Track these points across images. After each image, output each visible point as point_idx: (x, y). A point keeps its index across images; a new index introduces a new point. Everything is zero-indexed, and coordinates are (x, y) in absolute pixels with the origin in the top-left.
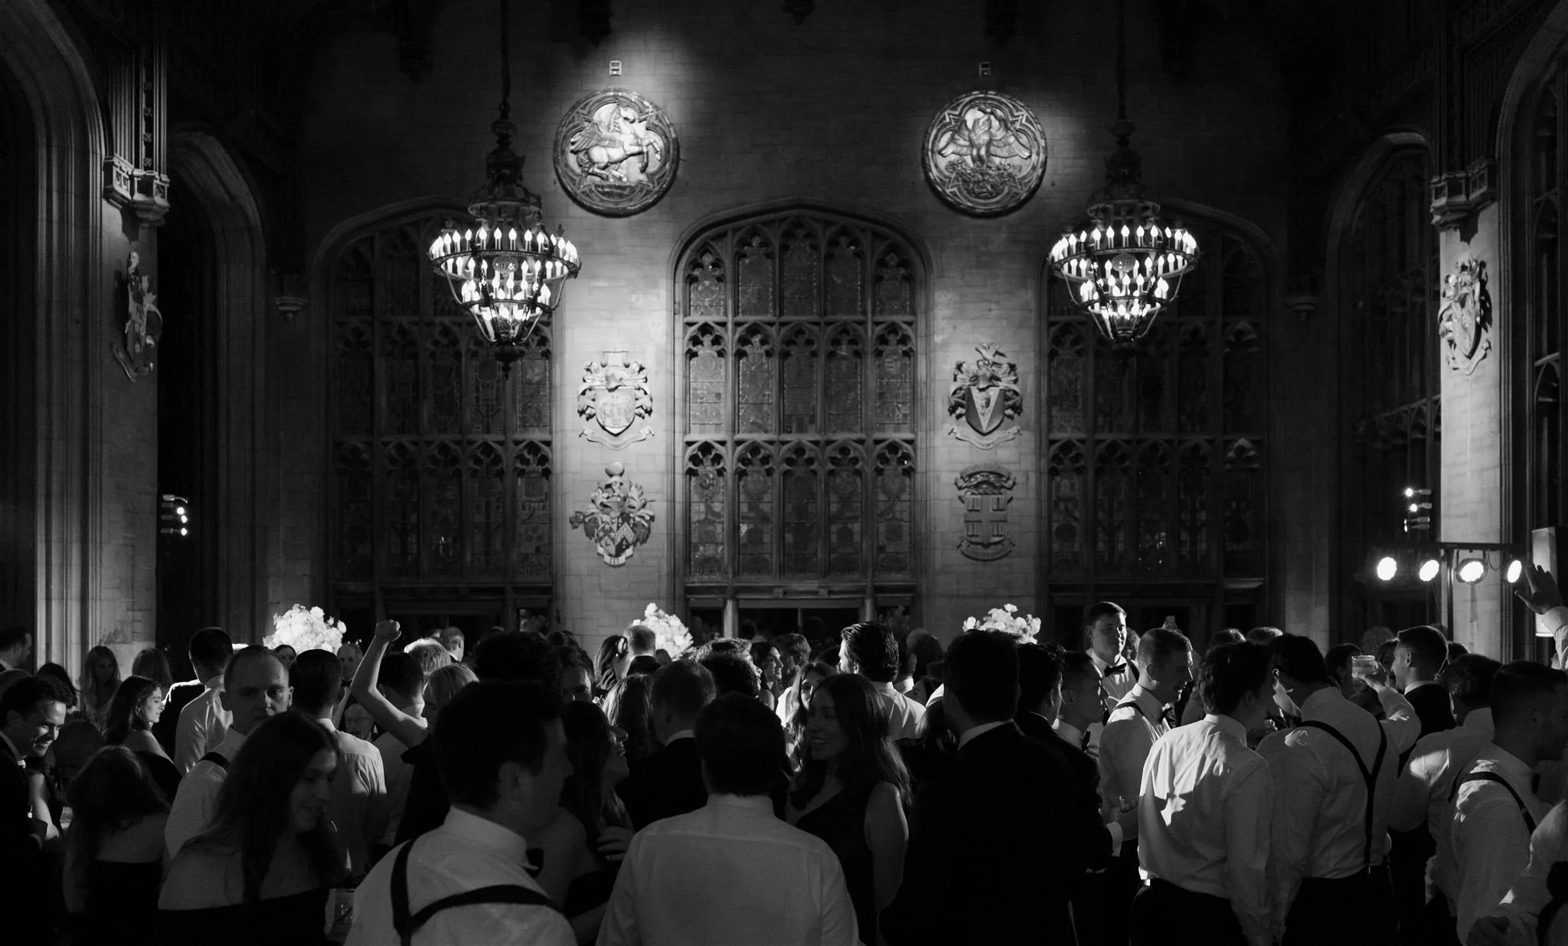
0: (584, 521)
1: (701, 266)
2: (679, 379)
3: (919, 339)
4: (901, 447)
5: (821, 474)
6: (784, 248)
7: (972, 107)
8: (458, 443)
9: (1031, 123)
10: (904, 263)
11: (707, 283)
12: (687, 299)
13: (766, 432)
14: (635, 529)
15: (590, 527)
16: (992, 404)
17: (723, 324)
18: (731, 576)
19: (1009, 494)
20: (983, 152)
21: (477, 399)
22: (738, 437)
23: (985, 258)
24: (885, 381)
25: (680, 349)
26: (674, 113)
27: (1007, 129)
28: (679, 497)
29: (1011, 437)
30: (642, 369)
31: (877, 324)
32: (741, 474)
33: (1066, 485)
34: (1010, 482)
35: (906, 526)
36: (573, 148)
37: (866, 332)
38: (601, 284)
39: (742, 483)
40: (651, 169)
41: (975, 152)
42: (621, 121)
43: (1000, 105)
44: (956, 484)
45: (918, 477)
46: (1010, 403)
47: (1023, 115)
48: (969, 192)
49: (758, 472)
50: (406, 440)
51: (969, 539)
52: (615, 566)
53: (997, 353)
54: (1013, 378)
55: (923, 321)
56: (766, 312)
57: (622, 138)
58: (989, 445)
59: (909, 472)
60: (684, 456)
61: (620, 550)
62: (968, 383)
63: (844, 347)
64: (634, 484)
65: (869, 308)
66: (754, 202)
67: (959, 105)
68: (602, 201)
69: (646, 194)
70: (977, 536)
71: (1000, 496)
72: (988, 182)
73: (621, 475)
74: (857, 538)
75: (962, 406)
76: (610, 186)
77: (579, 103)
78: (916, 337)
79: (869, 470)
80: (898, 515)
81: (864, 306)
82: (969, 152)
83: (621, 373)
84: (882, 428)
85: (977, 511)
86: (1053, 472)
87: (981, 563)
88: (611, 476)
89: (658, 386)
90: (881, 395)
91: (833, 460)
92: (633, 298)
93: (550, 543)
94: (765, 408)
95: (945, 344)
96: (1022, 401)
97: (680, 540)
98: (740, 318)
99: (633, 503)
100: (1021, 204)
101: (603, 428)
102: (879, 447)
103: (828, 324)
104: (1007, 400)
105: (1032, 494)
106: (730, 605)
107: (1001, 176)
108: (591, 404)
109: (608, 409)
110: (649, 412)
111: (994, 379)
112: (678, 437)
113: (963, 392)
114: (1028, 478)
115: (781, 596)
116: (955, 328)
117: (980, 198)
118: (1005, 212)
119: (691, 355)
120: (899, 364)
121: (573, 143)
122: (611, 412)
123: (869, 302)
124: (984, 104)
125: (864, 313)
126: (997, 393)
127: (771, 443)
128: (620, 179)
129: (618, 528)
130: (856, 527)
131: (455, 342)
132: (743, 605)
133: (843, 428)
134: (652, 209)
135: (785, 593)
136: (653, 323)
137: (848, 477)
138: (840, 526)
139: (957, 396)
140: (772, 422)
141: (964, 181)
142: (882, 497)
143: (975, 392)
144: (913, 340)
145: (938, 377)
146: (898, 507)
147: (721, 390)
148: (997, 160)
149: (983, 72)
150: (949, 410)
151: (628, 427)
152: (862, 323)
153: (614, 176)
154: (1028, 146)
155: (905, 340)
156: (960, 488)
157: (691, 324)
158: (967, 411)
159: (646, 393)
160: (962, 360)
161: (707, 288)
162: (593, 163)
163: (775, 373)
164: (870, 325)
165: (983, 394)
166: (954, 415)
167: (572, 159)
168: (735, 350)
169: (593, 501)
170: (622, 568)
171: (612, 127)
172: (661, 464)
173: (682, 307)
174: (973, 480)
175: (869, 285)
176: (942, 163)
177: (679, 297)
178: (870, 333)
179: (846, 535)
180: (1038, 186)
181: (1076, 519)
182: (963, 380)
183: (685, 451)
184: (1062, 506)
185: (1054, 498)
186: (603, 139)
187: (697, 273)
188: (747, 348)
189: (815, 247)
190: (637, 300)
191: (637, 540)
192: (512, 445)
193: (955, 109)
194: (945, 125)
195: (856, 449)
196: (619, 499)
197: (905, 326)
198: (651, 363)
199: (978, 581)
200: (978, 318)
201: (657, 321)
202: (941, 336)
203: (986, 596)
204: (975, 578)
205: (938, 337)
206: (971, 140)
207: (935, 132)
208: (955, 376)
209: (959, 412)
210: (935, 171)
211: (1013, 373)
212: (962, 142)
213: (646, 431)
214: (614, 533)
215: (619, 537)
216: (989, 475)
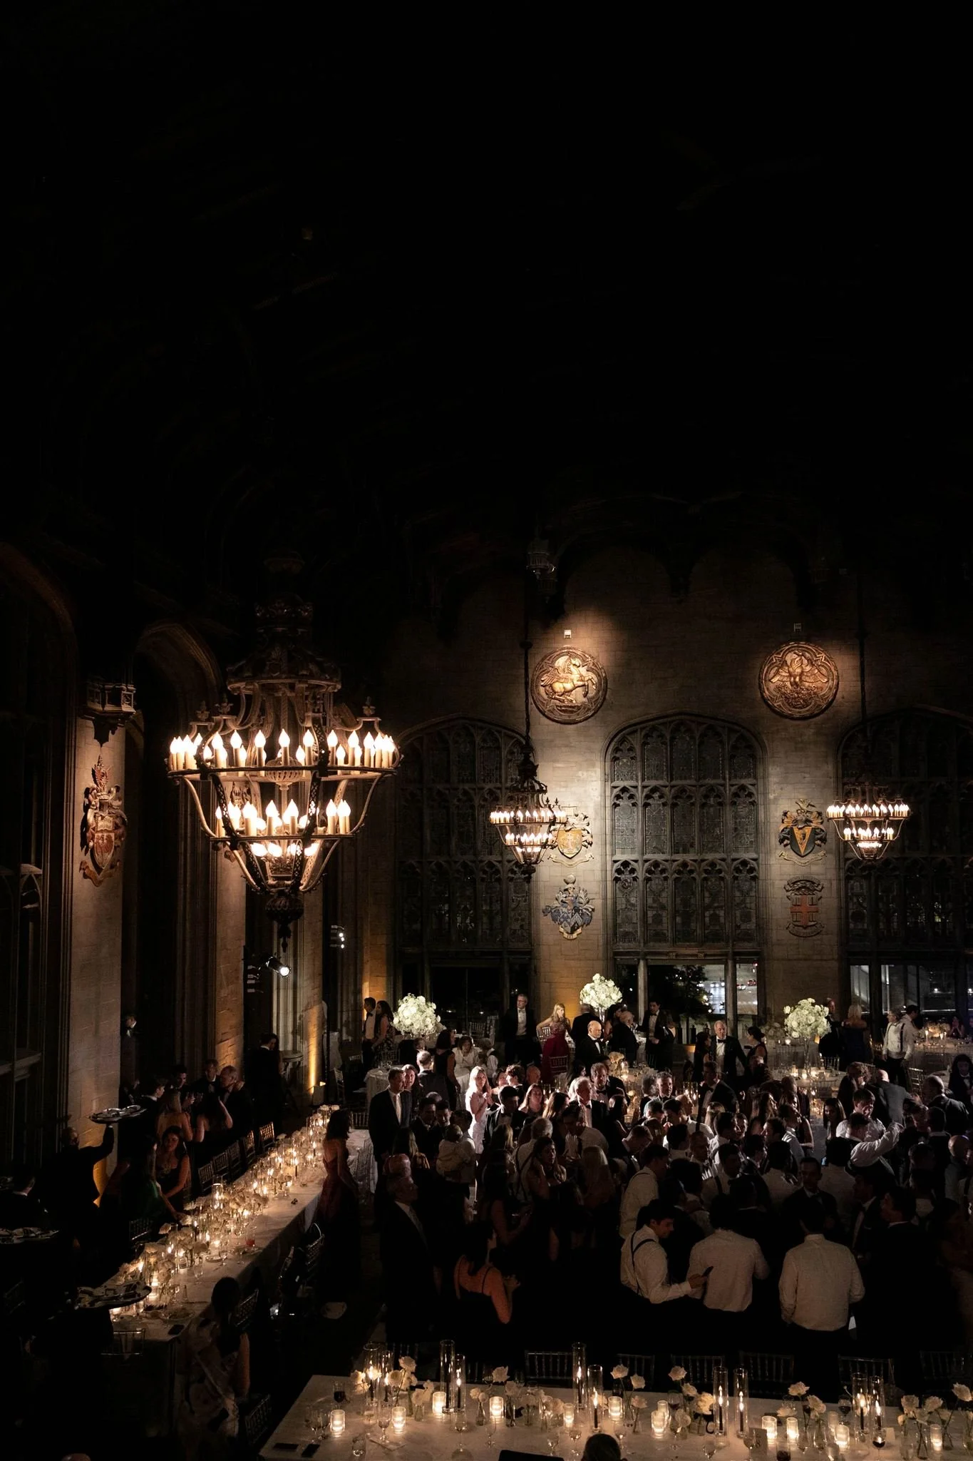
0: (551, 911)
1: (621, 750)
2: (608, 822)
3: (759, 795)
4: (749, 863)
5: (699, 881)
6: (673, 739)
7: (790, 652)
8: (473, 862)
9: (827, 661)
10: (750, 747)
11: (625, 760)
12: (612, 770)
13: (663, 853)
14: (582, 917)
15: (555, 915)
16: (807, 837)
17: (636, 787)
18: (642, 945)
19: (819, 894)
20: (797, 679)
21: (484, 833)
22: (646, 857)
23: (800, 745)
24: (738, 821)
25: (609, 803)
26: (603, 660)
27: (813, 665)
28: (609, 895)
29: (820, 858)
30: (586, 817)
31: (732, 785)
32: (648, 880)
33: (856, 885)
34: (820, 887)
35: (753, 911)
36: (542, 684)
37: (725, 790)
38: (560, 765)
39: (648, 885)
40: (590, 695)
41: (792, 679)
42: (571, 666)
43: (808, 650)
44: (784, 888)
45: (761, 882)
46: (819, 836)
47: (822, 656)
48: (789, 705)
49: (659, 878)
50: (442, 860)
51: (793, 922)
52: (571, 940)
53: (809, 804)
54: (820, 821)
55: (762, 784)
56: (662, 779)
57: (573, 676)
58: (805, 863)
59: (755, 878)
60: (612, 870)
61: (573, 930)
62: (791, 825)
63: (712, 799)
64: (582, 888)
65: (727, 776)
66: (654, 712)
67: (781, 651)
68: (561, 715)
69: (587, 711)
70: (798, 921)
71: (812, 895)
72: (802, 698)
73: (574, 883)
74: (722, 920)
75: (788, 838)
76: (564, 706)
77: (546, 657)
78: (758, 793)
79: (729, 878)
80: (748, 906)
81: (724, 773)
82: (788, 680)
83: (573, 820)
84: (737, 850)
85: (799, 905)
86: (848, 878)
88: (568, 884)
89: (595, 827)
90: (736, 829)
91: (706, 871)
92: (580, 772)
93: (530, 923)
94: (663, 838)
95: (776, 799)
96: (827, 834)
97: (610, 921)
98: (646, 783)
99: (581, 900)
100: (823, 711)
101: (563, 854)
102: (735, 863)
103: (701, 786)
104: (816, 835)
105: (834, 894)
106: (642, 963)
107: (810, 694)
109: (565, 842)
111: (807, 821)
112: (608, 858)
113: (788, 830)
114: (831, 884)
115: (674, 957)
116: (781, 789)
117: (796, 708)
118: (813, 716)
119: (616, 805)
120: (747, 809)
121: (543, 681)
122: (567, 844)
123: (727, 772)
124: (798, 650)
125: (724, 779)
126: (810, 830)
127: (667, 861)
128: (572, 701)
129: (572, 916)
130: (722, 913)
131: (471, 800)
132: (652, 963)
133: (712, 850)
134: (590, 720)
135: (677, 955)
136: (592, 789)
137: (716, 880)
138: (712, 912)
139: (784, 832)
140: (667, 847)
141: (786, 697)
142: (738, 894)
143: (796, 830)
144: (755, 793)
145: (772, 821)
146: (748, 900)
147: (635, 827)
148: (807, 684)
149: (796, 630)
150: (779, 841)
151: (577, 853)
152: (723, 785)
153: (567, 700)
154: (826, 674)
155: (750, 795)
156: (787, 891)
157: (615, 787)
158: (790, 842)
159: (588, 833)
160: (787, 810)
161: (624, 764)
162: (554, 692)
163: (668, 817)
164: (727, 786)
165: (801, 831)
166: (782, 844)
167: (542, 690)
168: (642, 803)
169: (556, 899)
170: (575, 943)
171: (566, 671)
172: (598, 875)
173: (610, 777)
174: (795, 885)
175: (727, 762)
176: (772, 687)
177: (608, 771)
178: (728, 792)
179: (715, 918)
180: (833, 700)
181: (865, 908)
182: (788, 822)
183: (612, 866)
184: (855, 900)
185: (850, 894)
186: (560, 678)
187: (617, 755)
188: (650, 801)
189: (692, 738)
190: (583, 774)
191: (584, 923)
192: (506, 863)
193: (779, 654)
194: (773, 664)
195: (720, 864)
196: (572, 898)
197: (750, 787)
198: (591, 813)
199: (800, 950)
200: (797, 783)
201: (594, 788)
202: (773, 795)
203: (805, 960)
204: (798, 948)
205: (771, 795)
206: (789, 672)
207: (766, 668)
208: (783, 820)
209: (785, 843)
210: (767, 692)
211: (820, 817)
212: (784, 674)
213: (589, 855)
214: (570, 919)
215: (573, 921)
216: (805, 883)
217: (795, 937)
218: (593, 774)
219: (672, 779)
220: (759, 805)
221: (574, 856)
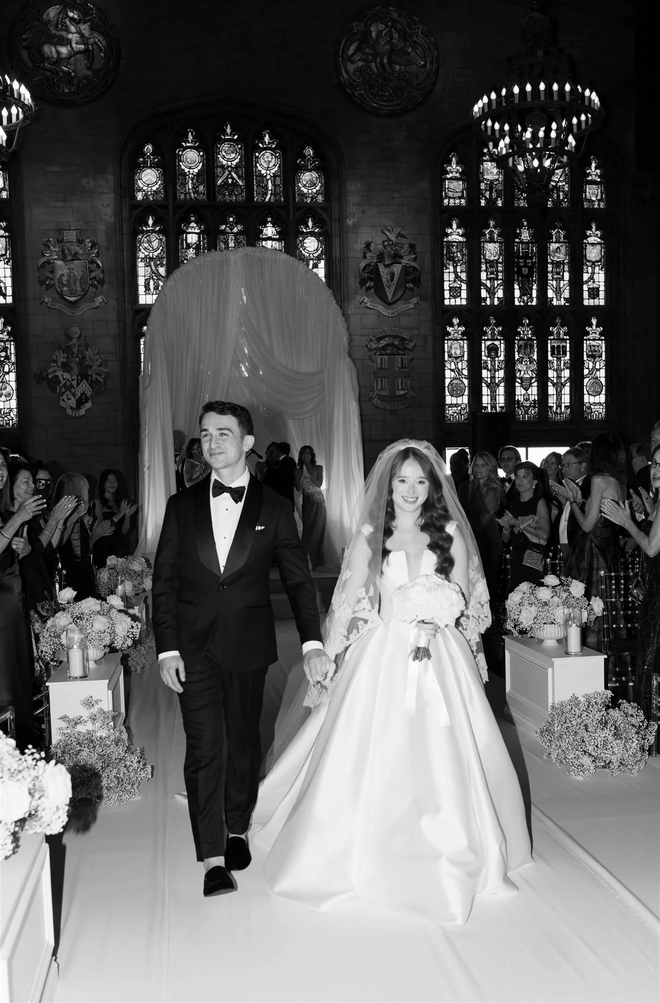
0: (47, 378)
2: (127, 255)
3: (333, 222)
7: (375, 20)
9: (426, 36)
10: (321, 156)
14: (93, 385)
16: (396, 279)
17: (165, 207)
19: (411, 354)
20: (385, 60)
23: (388, 154)
25: (127, 228)
26: (115, 15)
27: (405, 40)
28: (130, 357)
29: (411, 306)
30: (94, 244)
31: (297, 209)
33: (456, 347)
36: (25, 44)
37: (287, 214)
38: (56, 169)
40: (97, 66)
41: (378, 60)
42: (68, 21)
43: (400, 20)
44: (367, 346)
46: (411, 277)
47: (419, 29)
48: (373, 95)
51: (379, 392)
52: (75, 418)
53: (399, 235)
54: (413, 256)
55: (338, 206)
57: (70, 36)
58: (393, 313)
60: (133, 322)
61: (80, 403)
62: (375, 260)
63: (269, 228)
64: (92, 346)
69: (93, 89)
70: (385, 389)
71: (403, 356)
72: (391, 87)
73: (79, 337)
75: (371, 279)
77: (29, 4)
78: (331, 220)
81: (286, 191)
82: (373, 60)
83: (76, 248)
85: (386, 368)
87: (389, 412)
88: (70, 338)
92: (84, 181)
95: (356, 226)
96: (420, 275)
99: (90, 362)
100: (418, 105)
101: (61, 295)
103: (256, 208)
104: (409, 276)
105: (429, 355)
107: (402, 81)
108: (50, 275)
109: (65, 279)
110: (101, 282)
111: (397, 257)
112: (128, 306)
113: (371, 268)
114: (426, 341)
116: (364, 213)
117: (383, 100)
118: (406, 112)
120: (316, 244)
121: (25, 40)
122: (68, 282)
124: (386, 17)
125: (287, 198)
126: (400, 269)
129: (78, 384)
134: (98, 102)
136: (103, 205)
139: (366, 271)
141: (370, 84)
143: (381, 267)
144: (329, 223)
145: (350, 255)
148: (398, 68)
150: (360, 284)
151: (84, 295)
152: (284, 208)
153: (63, 71)
154: (423, 56)
155: (322, 223)
156: (370, 351)
157: (136, 206)
158: (375, 284)
159: (98, 265)
160: (371, 241)
162: (44, 58)
164: (291, 208)
165: (388, 270)
166: (364, 288)
167: (25, 54)
169: (55, 362)
170: (83, 420)
171: (60, 26)
172: (114, 328)
174: (380, 342)
175: (289, 176)
178: (291, 217)
180: (431, 92)
181: (465, 376)
182: (371, 257)
183: (134, 318)
184: (453, 365)
185: (447, 359)
186: (51, 38)
190: (88, 183)
191: (95, 395)
193: (363, 20)
194: (352, 36)
196: (77, 359)
197: (320, 211)
198: (101, 240)
199: (387, 428)
200: (384, 205)
201: (106, 203)
202: (352, 220)
204: (384, 424)
205: (350, 220)
206: (374, 49)
207: (344, 41)
208: (365, 254)
209: (367, 285)
210: (345, 75)
211: (412, 252)
212: (367, 50)
213: (100, 299)
214: (75, 389)
215: (79, 392)
216: (394, 339)
217: (380, 411)
218: (103, 183)
219: (215, 198)
220: (332, 235)
221: (79, 300)
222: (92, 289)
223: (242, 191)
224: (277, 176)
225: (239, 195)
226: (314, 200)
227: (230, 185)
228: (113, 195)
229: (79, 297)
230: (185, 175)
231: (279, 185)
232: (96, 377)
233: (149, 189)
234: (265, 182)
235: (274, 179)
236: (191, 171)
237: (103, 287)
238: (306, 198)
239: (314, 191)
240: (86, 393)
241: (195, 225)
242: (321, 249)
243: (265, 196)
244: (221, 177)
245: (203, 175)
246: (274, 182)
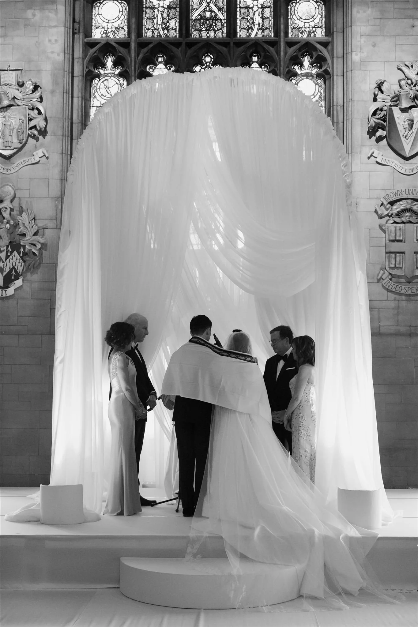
2: (77, 101)
3: (335, 59)
14: (26, 258)
16: (415, 126)
17: (126, 44)
25: (79, 68)
30: (36, 88)
31: (291, 44)
37: (278, 52)
44: (376, 212)
51: (391, 271)
52: (2, 299)
58: (412, 170)
61: (9, 280)
62: (389, 104)
64: (26, 210)
70: (401, 268)
73: (12, 200)
75: (383, 128)
78: (333, 57)
83: (14, 92)
85: (401, 241)
87: (404, 298)
89: (54, 106)
92: (29, 13)
95: (364, 62)
98: (144, 38)
99: (24, 230)
110: (43, 132)
113: (383, 113)
116: (374, 45)
122: (3, 133)
125: (277, 33)
129: (7, 257)
136: (50, 41)
139: (377, 117)
143: (396, 112)
144: (329, 61)
145: (356, 98)
150: (368, 133)
151: (20, 149)
152: (275, 44)
156: (381, 217)
157: (93, 44)
158: (389, 133)
159: (40, 113)
160: (383, 79)
164: (282, 44)
165: (406, 116)
166: (374, 138)
168: (137, 72)
170: (11, 301)
173: (82, 26)
174: (394, 207)
177: (79, 15)
178: (282, 54)
182: (384, 101)
190: (34, 15)
191: (28, 270)
196: (8, 226)
197: (319, 47)
198: (46, 82)
199: (400, 317)
200: (399, 35)
201: (53, 39)
202: (359, 56)
203: (410, 335)
204: (398, 314)
205: (356, 55)
208: (375, 96)
209: (378, 134)
213: (40, 153)
214: (3, 262)
215: (8, 266)
216: (412, 203)
217: (392, 296)
218: (52, 15)
219: (188, 34)
220: (333, 75)
221: (15, 154)
222: (31, 141)
223: (223, 26)
224: (266, 7)
225: (218, 30)
226: (312, 35)
227: (207, 19)
228: (63, 29)
229: (15, 150)
230: (153, 8)
231: (269, 18)
232: (29, 248)
233: (110, 26)
234: (251, 15)
235: (263, 10)
236: (161, 3)
237: (44, 138)
238: (302, 33)
239: (312, 24)
240: (16, 267)
241: (163, 67)
242: (319, 94)
243: (250, 31)
244: (197, 9)
245: (175, 8)
246: (262, 14)
